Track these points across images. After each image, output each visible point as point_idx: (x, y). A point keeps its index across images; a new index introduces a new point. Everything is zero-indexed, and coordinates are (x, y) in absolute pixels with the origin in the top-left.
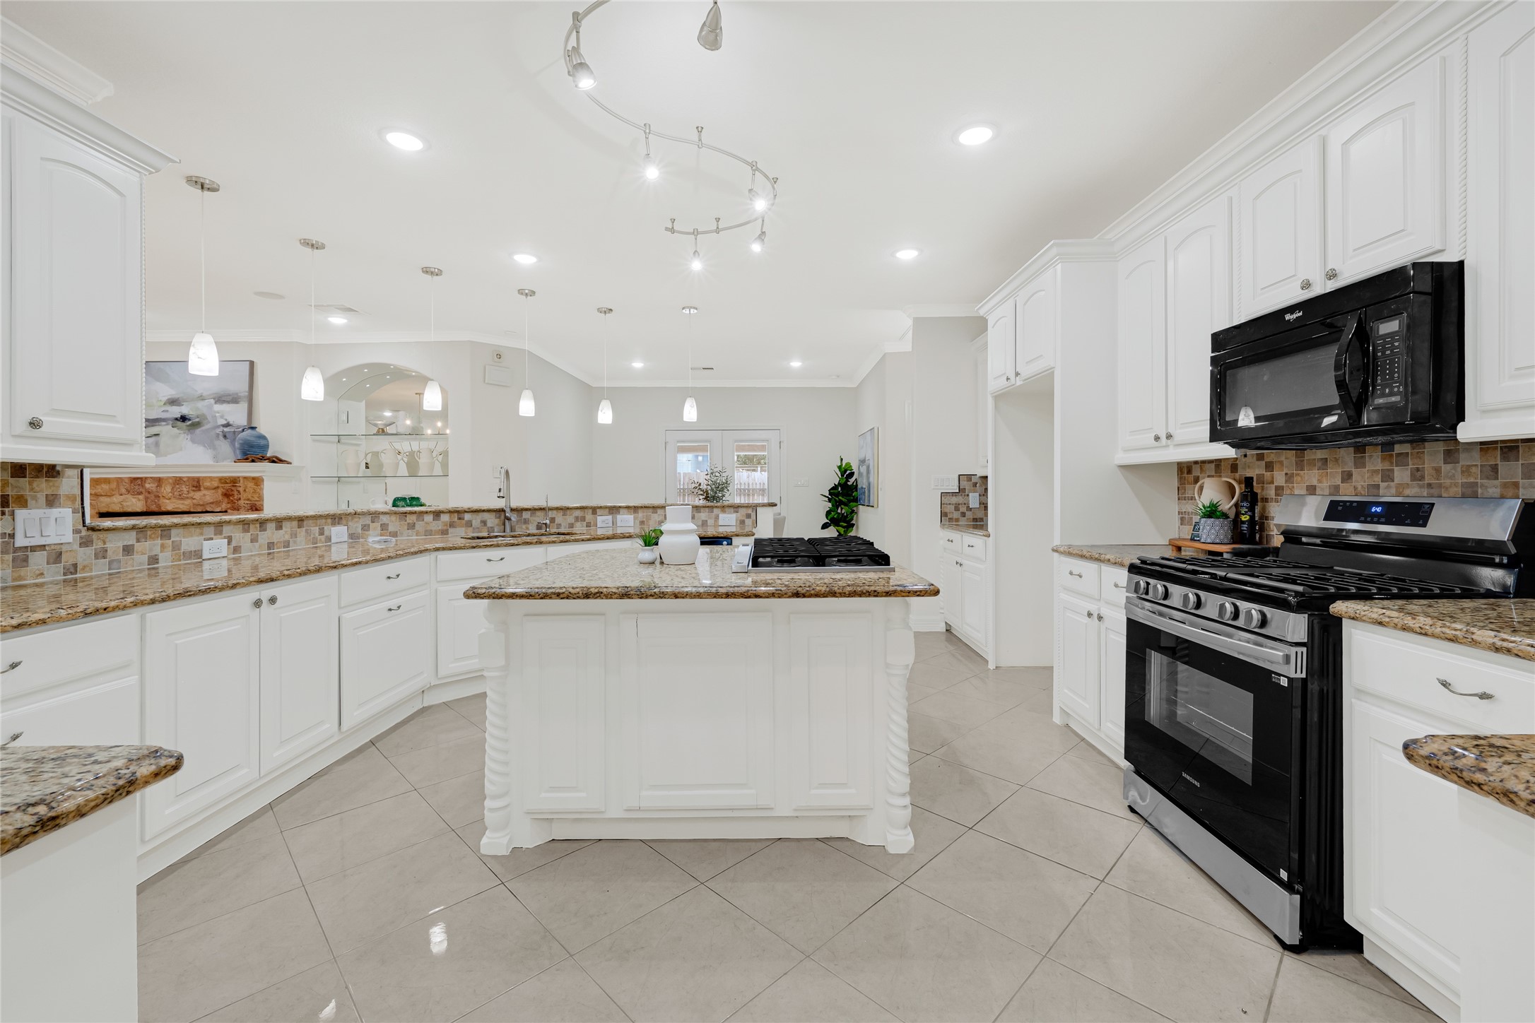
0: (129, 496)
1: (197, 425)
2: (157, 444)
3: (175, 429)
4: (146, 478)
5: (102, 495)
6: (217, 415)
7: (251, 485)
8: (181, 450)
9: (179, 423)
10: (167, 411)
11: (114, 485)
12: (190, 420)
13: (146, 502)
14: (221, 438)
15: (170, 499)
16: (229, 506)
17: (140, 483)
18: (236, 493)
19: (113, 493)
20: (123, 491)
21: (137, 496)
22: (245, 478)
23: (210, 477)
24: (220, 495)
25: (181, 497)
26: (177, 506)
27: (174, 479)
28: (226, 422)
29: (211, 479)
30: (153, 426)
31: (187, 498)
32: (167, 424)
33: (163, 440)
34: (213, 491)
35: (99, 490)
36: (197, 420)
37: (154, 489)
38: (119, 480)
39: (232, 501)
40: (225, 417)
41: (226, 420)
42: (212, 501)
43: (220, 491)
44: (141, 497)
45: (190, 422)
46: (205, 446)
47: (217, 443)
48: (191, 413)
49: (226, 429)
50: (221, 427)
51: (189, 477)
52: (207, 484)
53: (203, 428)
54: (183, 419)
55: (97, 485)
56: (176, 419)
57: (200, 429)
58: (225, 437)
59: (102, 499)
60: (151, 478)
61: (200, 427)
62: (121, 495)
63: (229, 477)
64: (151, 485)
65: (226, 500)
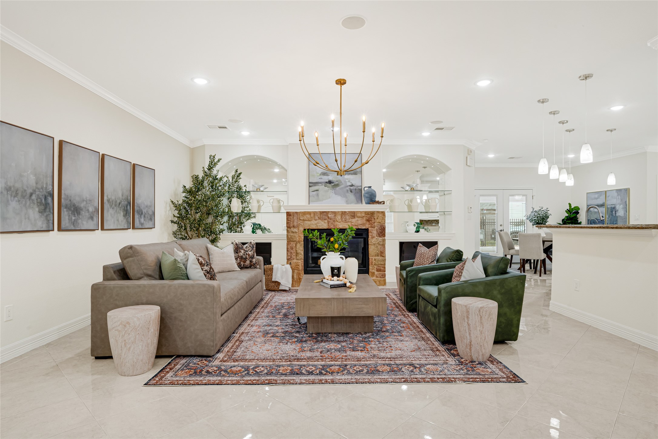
0: (320, 221)
1: (337, 185)
2: (318, 195)
3: (326, 188)
4: (328, 212)
5: (306, 220)
6: (347, 180)
7: (381, 215)
8: (330, 198)
9: (328, 185)
10: (322, 178)
11: (312, 215)
12: (333, 183)
13: (328, 224)
14: (349, 192)
15: (340, 222)
16: (370, 226)
17: (325, 214)
18: (373, 219)
19: (312, 219)
20: (317, 218)
21: (324, 221)
22: (378, 212)
23: (360, 211)
24: (365, 220)
25: (346, 221)
26: (344, 226)
27: (342, 212)
28: (351, 184)
29: (361, 212)
30: (315, 186)
31: (349, 222)
32: (322, 185)
33: (321, 193)
34: (361, 218)
35: (305, 218)
36: (337, 183)
37: (333, 217)
38: (315, 213)
39: (371, 223)
40: (351, 182)
41: (351, 183)
42: (361, 223)
43: (365, 219)
44: (326, 221)
45: (333, 184)
46: (341, 196)
47: (347, 194)
48: (334, 179)
49: (351, 188)
50: (349, 187)
51: (349, 212)
52: (359, 215)
53: (340, 187)
54: (330, 182)
55: (304, 215)
56: (326, 182)
57: (339, 187)
58: (351, 191)
59: (306, 222)
60: (331, 212)
61: (339, 186)
62: (316, 220)
63: (370, 212)
64: (331, 215)
65: (368, 223)
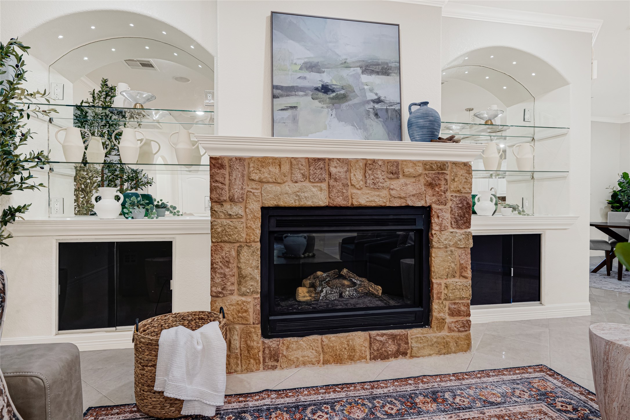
0: (307, 184)
1: (342, 98)
2: (295, 119)
3: (316, 101)
4: (330, 159)
5: (268, 182)
6: (366, 87)
7: (462, 172)
8: (325, 128)
9: (321, 95)
10: (305, 78)
11: (286, 168)
12: (333, 91)
13: (329, 192)
14: (372, 116)
15: (361, 189)
16: (434, 199)
17: (322, 166)
18: (443, 182)
19: (285, 179)
20: (299, 176)
21: (319, 184)
22: (455, 163)
23: (411, 161)
24: (423, 184)
25: (376, 186)
26: (371, 199)
27: (365, 162)
28: (376, 97)
29: (415, 163)
30: (287, 96)
31: (383, 188)
32: (306, 95)
33: (303, 114)
34: (413, 180)
35: (266, 175)
36: (342, 92)
37: (343, 175)
38: (292, 161)
39: (438, 193)
40: (375, 91)
41: (376, 94)
42: (415, 192)
43: (422, 180)
44: (324, 185)
45: (334, 94)
46: (353, 125)
47: (368, 122)
48: (334, 82)
49: (377, 106)
50: (372, 103)
51: (383, 161)
52: (409, 170)
53: (350, 103)
54: (326, 89)
55: (263, 167)
56: (317, 89)
57: (347, 104)
58: (376, 115)
59: (268, 187)
60: (339, 160)
61: (347, 101)
62: (296, 182)
63: (436, 162)
64: (339, 169)
65: (430, 192)
